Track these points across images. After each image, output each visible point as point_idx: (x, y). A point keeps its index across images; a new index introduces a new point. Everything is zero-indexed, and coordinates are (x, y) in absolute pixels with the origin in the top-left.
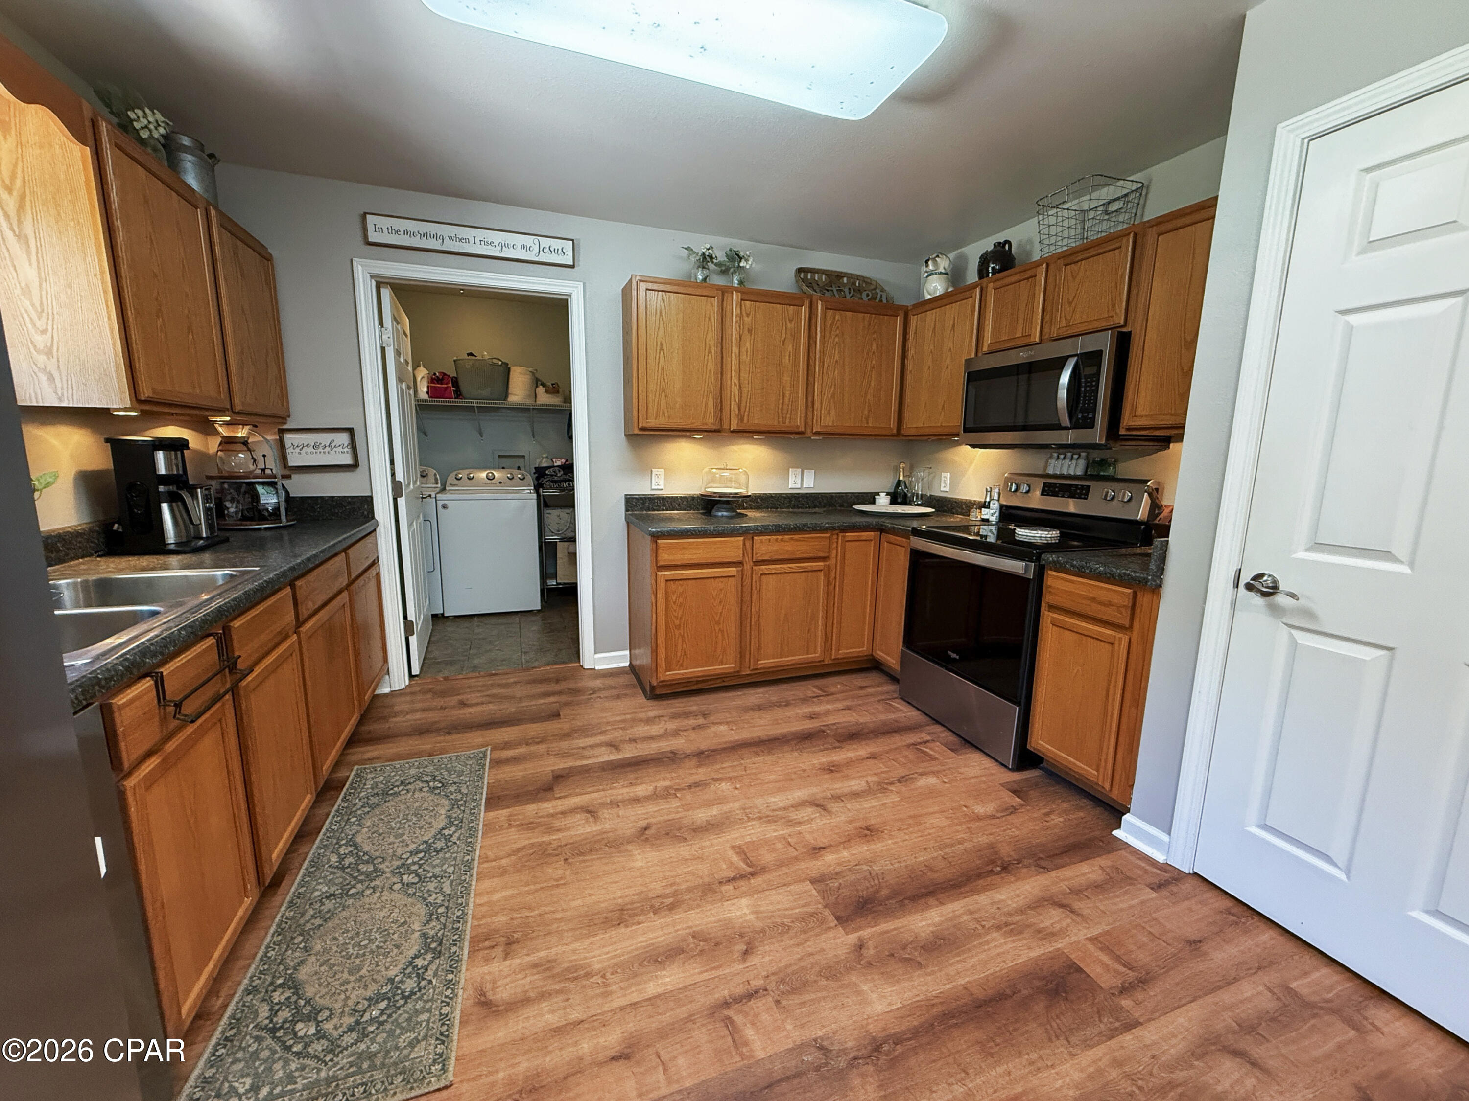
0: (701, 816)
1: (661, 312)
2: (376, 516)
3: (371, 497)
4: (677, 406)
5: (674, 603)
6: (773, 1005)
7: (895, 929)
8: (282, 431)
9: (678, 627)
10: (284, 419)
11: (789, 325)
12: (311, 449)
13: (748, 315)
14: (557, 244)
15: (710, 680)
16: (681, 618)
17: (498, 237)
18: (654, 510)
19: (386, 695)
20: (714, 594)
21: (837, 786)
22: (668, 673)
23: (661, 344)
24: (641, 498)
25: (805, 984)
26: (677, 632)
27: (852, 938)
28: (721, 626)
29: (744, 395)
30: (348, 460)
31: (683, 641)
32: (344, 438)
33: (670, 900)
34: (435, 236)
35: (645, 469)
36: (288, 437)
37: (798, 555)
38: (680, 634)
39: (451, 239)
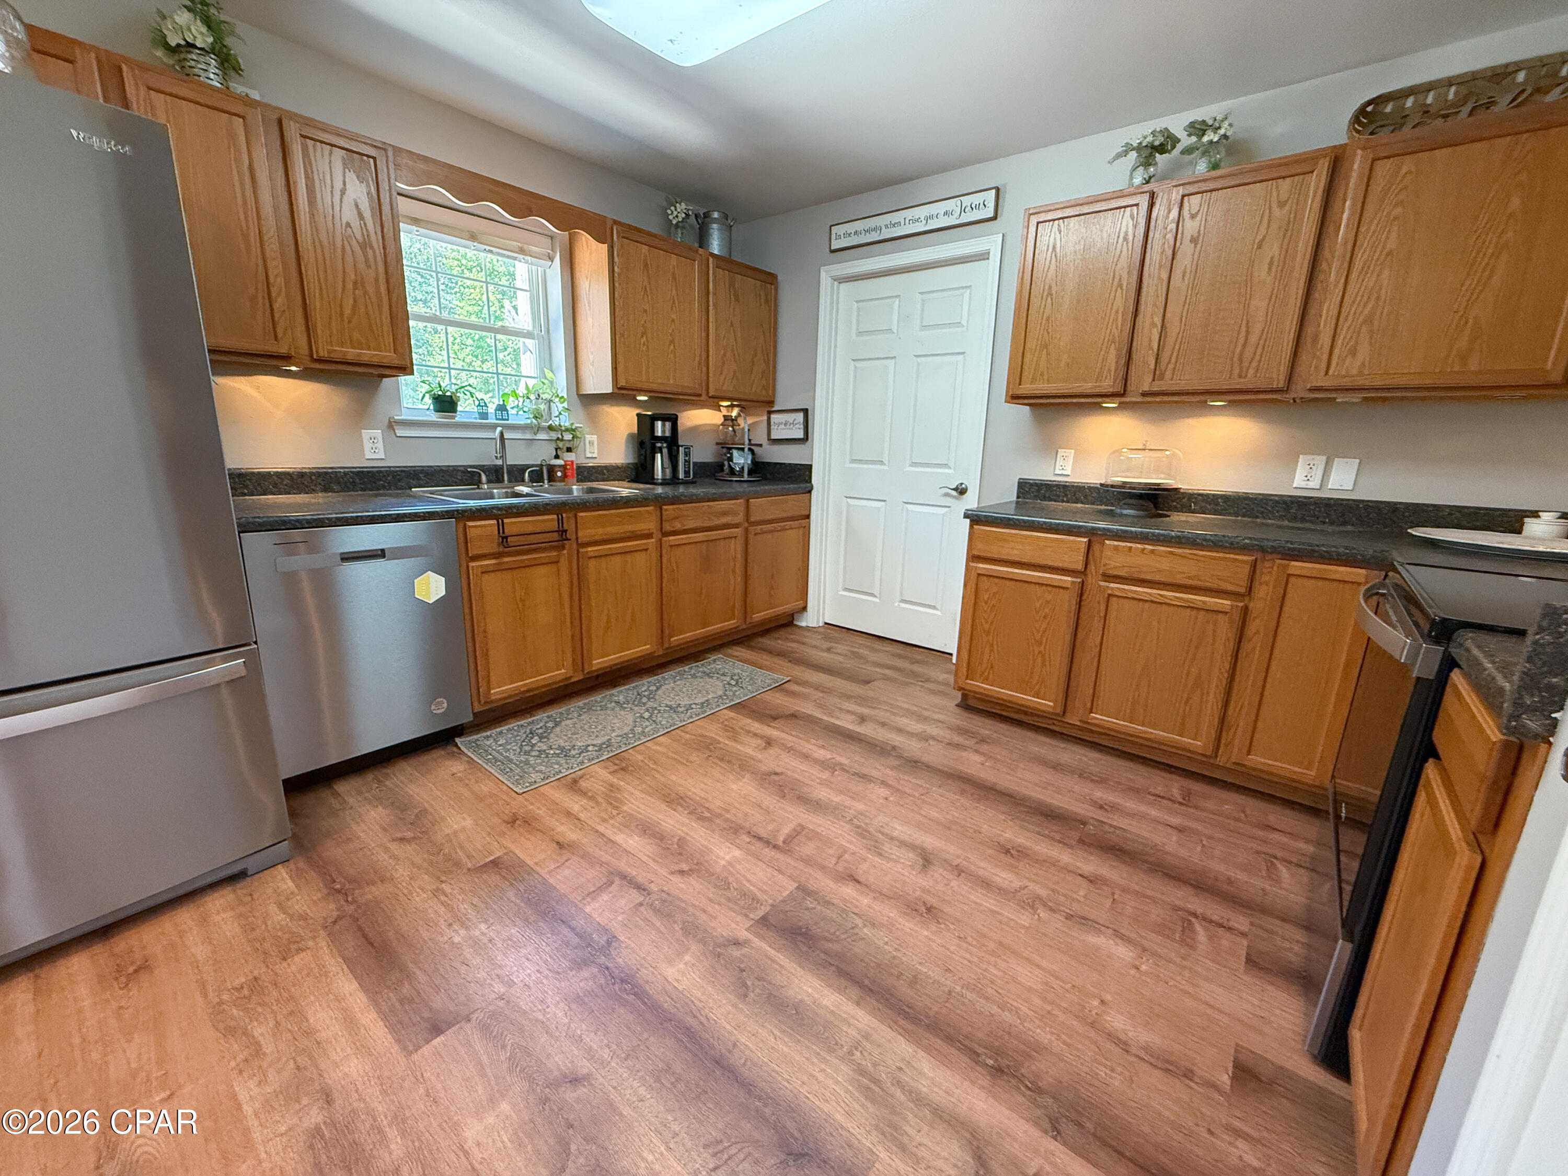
0: (822, 794)
1: (1054, 247)
2: (813, 482)
3: (811, 466)
4: (1062, 364)
5: (986, 603)
6: (637, 902)
7: (781, 966)
8: (770, 413)
9: (988, 633)
10: (771, 403)
11: (1277, 212)
12: (783, 426)
13: (1193, 217)
14: (977, 199)
15: (1043, 716)
16: (992, 622)
17: (922, 212)
18: (1050, 500)
19: (801, 627)
20: (1038, 605)
21: (982, 864)
22: (969, 681)
23: (1050, 287)
24: (1036, 484)
25: (669, 916)
26: (985, 638)
27: (744, 934)
28: (1042, 648)
29: (1170, 341)
30: (801, 435)
31: (992, 651)
32: (800, 417)
33: (707, 815)
34: (875, 229)
35: (1050, 448)
36: (773, 416)
37: (1180, 580)
38: (988, 641)
39: (886, 227)
